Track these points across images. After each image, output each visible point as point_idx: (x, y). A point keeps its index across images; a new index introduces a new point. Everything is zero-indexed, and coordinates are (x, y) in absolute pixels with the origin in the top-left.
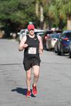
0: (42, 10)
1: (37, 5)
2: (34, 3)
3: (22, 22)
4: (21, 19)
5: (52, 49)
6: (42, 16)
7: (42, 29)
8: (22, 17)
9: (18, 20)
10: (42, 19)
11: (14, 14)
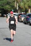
0: (17, 4)
1: (15, 2)
2: (14, 1)
3: (9, 10)
4: (8, 8)
5: (22, 22)
6: (18, 7)
7: (18, 13)
8: (9, 8)
9: (7, 9)
10: (18, 9)
11: (5, 6)
